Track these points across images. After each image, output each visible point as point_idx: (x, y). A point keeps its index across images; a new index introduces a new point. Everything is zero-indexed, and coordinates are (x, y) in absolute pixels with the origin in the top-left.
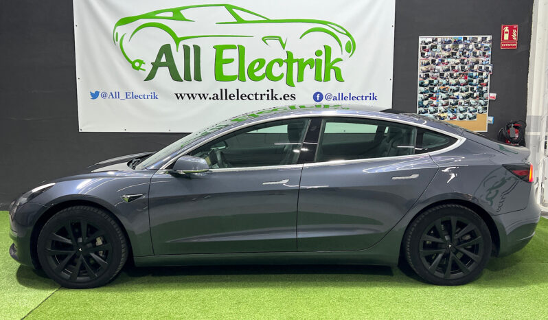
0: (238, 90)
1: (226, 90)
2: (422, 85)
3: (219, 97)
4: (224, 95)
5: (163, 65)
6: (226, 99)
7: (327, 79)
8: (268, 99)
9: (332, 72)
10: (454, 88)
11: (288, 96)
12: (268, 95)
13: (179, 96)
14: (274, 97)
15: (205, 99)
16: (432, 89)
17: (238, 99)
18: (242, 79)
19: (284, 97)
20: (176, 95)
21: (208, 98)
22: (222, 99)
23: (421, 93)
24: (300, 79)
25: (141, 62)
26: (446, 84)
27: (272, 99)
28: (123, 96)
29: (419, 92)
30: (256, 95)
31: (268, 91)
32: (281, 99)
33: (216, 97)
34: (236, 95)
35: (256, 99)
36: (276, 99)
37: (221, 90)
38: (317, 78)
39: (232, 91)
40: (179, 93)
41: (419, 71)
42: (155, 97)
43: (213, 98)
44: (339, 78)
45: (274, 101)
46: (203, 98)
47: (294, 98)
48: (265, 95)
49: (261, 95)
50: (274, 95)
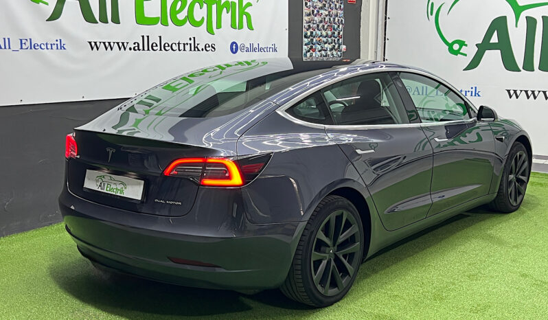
0: (160, 37)
1: (148, 37)
2: (306, 37)
3: (141, 47)
4: (145, 45)
6: (148, 50)
8: (190, 50)
10: (325, 39)
11: (209, 46)
12: (190, 44)
13: (94, 46)
14: (196, 48)
15: (125, 49)
16: (312, 40)
17: (161, 49)
19: (205, 47)
20: (90, 43)
21: (128, 49)
22: (144, 50)
23: (306, 45)
26: (321, 36)
27: (195, 50)
28: (15, 45)
29: (304, 43)
30: (179, 44)
31: (190, 39)
32: (202, 50)
33: (137, 48)
34: (159, 45)
35: (179, 50)
36: (199, 50)
37: (143, 37)
39: (154, 39)
40: (93, 41)
41: (304, 21)
42: (62, 47)
43: (135, 50)
45: (197, 52)
46: (122, 48)
47: (214, 48)
48: (187, 44)
49: (184, 44)
50: (196, 45)
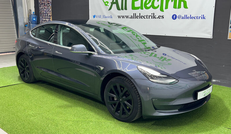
0: (140, 14)
3: (133, 17)
4: (135, 16)
5: (114, 3)
6: (135, 18)
7: (179, 7)
8: (152, 18)
9: (182, 3)
11: (161, 17)
12: (152, 16)
13: (119, 17)
14: (154, 17)
17: (140, 18)
18: (142, 9)
19: (159, 17)
20: (118, 16)
21: (129, 18)
24: (166, 8)
25: (108, 2)
28: (102, 17)
30: (147, 16)
31: (152, 14)
32: (157, 18)
33: (132, 17)
34: (139, 16)
35: (147, 18)
36: (155, 18)
37: (134, 14)
38: (175, 7)
39: (138, 14)
40: (119, 15)
43: (131, 18)
44: (185, 7)
45: (154, 19)
46: (127, 18)
47: (163, 17)
48: (150, 16)
49: (149, 16)
50: (154, 16)
